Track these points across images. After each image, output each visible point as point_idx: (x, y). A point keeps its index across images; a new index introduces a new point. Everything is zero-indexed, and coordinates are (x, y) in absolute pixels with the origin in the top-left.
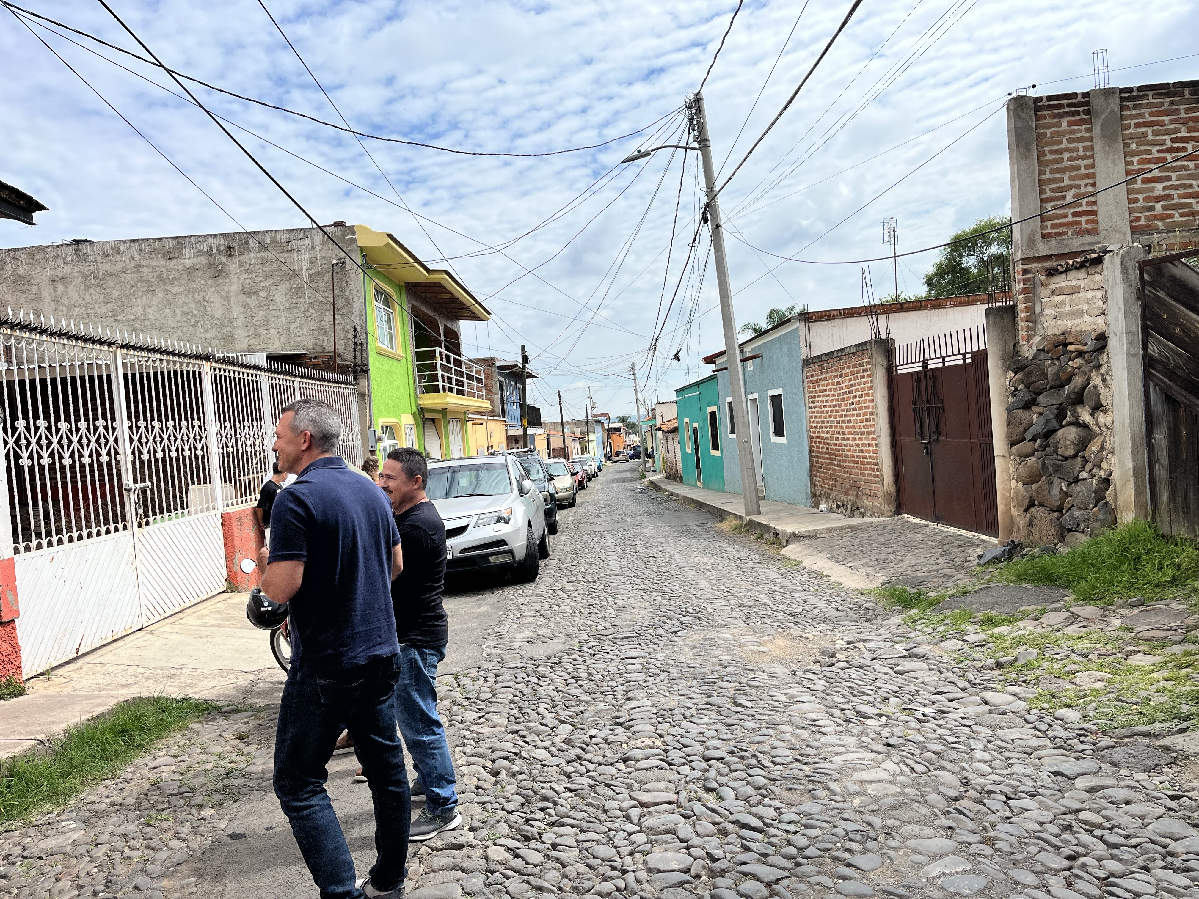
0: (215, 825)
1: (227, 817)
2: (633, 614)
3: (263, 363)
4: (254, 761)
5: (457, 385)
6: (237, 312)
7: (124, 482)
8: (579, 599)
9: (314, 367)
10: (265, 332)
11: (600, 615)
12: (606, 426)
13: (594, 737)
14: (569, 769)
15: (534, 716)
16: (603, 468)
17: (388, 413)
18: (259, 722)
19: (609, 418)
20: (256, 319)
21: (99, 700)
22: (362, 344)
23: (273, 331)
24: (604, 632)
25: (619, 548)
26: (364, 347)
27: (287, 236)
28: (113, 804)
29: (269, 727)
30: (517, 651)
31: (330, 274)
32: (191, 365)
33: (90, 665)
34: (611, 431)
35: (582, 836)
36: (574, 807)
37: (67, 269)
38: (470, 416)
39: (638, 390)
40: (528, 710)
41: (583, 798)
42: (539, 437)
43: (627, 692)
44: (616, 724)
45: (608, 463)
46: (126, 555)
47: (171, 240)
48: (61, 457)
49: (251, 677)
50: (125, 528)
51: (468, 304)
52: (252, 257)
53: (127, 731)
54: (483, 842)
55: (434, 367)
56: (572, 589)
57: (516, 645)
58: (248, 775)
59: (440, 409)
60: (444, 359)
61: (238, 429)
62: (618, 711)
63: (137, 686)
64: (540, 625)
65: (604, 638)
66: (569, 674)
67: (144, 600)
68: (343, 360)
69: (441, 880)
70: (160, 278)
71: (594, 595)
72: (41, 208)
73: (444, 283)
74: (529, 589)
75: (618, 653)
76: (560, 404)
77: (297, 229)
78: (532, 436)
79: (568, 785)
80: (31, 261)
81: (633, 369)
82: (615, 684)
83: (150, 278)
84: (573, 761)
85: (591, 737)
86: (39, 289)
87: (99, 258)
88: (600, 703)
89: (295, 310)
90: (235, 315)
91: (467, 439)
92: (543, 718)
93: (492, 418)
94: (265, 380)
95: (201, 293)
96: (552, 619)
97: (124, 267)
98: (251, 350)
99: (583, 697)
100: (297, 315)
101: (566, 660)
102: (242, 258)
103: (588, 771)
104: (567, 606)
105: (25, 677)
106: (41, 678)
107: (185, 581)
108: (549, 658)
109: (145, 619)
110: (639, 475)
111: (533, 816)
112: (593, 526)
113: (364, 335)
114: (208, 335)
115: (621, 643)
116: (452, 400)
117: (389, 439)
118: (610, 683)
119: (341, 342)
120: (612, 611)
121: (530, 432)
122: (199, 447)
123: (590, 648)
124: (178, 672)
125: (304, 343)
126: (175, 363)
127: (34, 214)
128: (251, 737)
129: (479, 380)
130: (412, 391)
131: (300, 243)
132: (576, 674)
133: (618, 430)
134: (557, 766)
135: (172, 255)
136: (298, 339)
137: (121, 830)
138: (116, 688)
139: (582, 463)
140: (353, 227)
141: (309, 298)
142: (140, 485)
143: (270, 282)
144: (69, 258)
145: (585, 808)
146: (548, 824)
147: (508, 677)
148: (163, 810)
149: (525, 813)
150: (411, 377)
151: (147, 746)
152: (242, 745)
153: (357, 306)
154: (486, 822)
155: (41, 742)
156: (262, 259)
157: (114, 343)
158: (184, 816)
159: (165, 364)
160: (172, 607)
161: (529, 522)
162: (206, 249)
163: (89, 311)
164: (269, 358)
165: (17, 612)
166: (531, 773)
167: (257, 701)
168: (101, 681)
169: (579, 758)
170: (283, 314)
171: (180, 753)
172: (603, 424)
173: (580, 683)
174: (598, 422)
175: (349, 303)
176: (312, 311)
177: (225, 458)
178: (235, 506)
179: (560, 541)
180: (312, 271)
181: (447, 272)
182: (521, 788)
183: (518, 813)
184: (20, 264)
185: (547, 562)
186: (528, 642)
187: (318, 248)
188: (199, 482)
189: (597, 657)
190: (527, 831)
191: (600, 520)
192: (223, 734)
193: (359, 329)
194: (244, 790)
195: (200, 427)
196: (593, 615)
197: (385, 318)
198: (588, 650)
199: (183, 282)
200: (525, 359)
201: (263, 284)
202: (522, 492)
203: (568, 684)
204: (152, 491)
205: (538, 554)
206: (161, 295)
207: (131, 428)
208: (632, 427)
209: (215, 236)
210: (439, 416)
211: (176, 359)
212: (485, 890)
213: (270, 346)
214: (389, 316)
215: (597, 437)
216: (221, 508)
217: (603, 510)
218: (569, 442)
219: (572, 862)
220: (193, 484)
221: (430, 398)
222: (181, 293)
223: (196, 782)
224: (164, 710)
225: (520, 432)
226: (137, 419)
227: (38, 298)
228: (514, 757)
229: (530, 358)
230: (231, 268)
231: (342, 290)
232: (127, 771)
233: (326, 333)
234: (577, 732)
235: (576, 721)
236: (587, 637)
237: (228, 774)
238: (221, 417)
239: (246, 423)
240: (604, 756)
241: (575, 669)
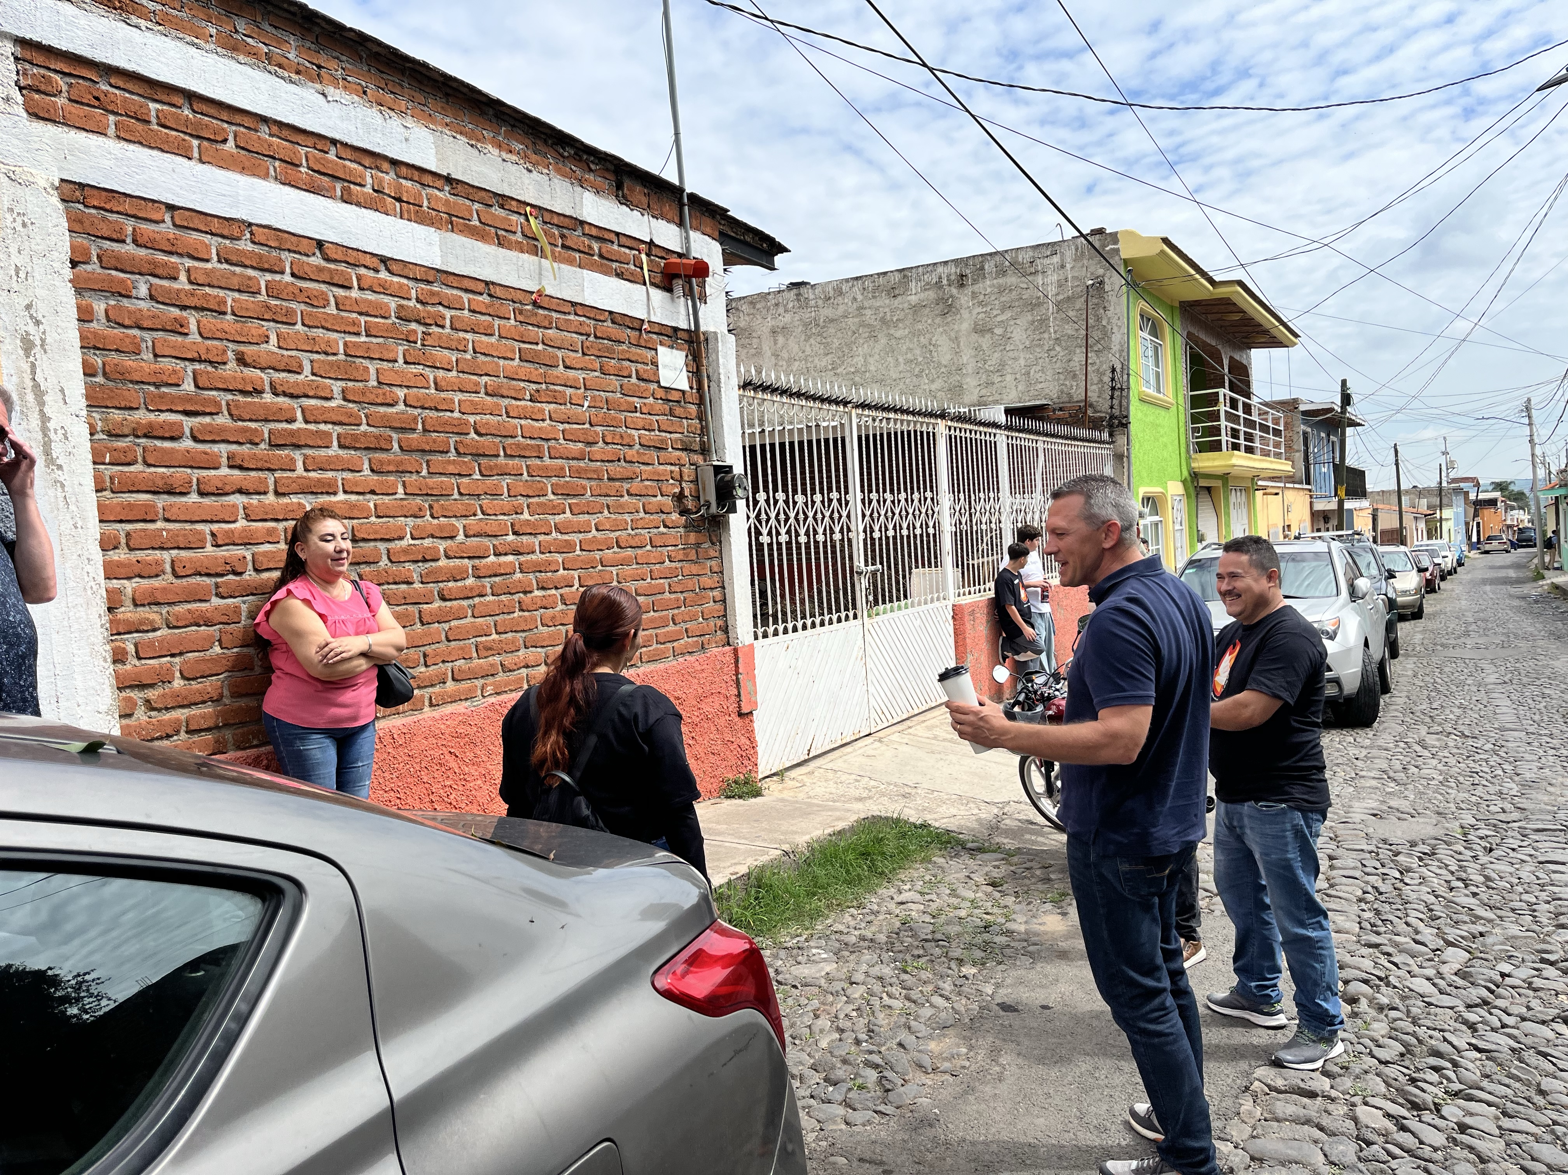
0: (980, 988)
1: (993, 981)
2: (1551, 794)
3: (1002, 419)
4: (1014, 916)
5: (1245, 440)
6: (967, 356)
7: (856, 563)
8: (1452, 761)
9: (1059, 421)
10: (1000, 379)
11: (1492, 789)
12: (1472, 496)
13: (1509, 976)
14: (1472, 1017)
15: (1401, 927)
16: (1466, 561)
17: (1151, 480)
18: (1012, 868)
19: (1478, 485)
20: (989, 363)
21: (838, 813)
22: (1122, 389)
23: (1009, 378)
24: (1502, 817)
25: (1510, 688)
26: (1125, 393)
27: (1031, 254)
28: (863, 938)
29: (1025, 877)
30: (1359, 826)
31: (1083, 299)
32: (923, 425)
33: (821, 770)
34: (1480, 505)
35: (1506, 1123)
36: (1488, 1076)
37: (788, 317)
38: (1260, 483)
39: (1536, 441)
40: (1391, 917)
41: (1499, 1065)
42: (1361, 513)
43: (1558, 915)
44: (1543, 961)
45: (1474, 554)
46: (856, 649)
47: (897, 274)
48: (797, 535)
49: (996, 811)
50: (855, 617)
51: (1268, 326)
52: (987, 286)
53: (869, 854)
54: (1347, 1097)
55: (1216, 416)
56: (1437, 744)
57: (1357, 818)
58: (1009, 933)
59: (1219, 473)
60: (1228, 405)
61: (973, 502)
62: (1544, 941)
63: (871, 801)
64: (1390, 793)
65: (1504, 826)
66: (1452, 873)
67: (873, 702)
68: (1096, 412)
69: (1291, 1135)
70: (883, 321)
71: (1477, 757)
72: (783, 249)
73: (1235, 299)
74: (1364, 736)
75: (1533, 852)
76: (1397, 464)
77: (1043, 245)
78: (1350, 511)
79: (1474, 1041)
80: (752, 311)
81: (1528, 409)
82: (1534, 900)
83: (872, 322)
84: (1477, 1006)
85: (1503, 975)
86: (760, 344)
87: (820, 302)
88: (1512, 926)
89: (1038, 350)
90: (965, 359)
91: (1255, 516)
92: (1417, 932)
93: (1291, 485)
94: (1002, 439)
95: (927, 336)
96: (1411, 787)
97: (846, 311)
98: (982, 403)
99: (1481, 912)
100: (1039, 355)
101: (1443, 852)
102: (976, 288)
103: (1504, 1026)
104: (1432, 769)
105: (760, 776)
106: (775, 778)
107: (914, 683)
108: (1413, 844)
109: (873, 724)
110: (1530, 574)
111: (1421, 1075)
112: (1458, 649)
113: (1125, 377)
114: (933, 387)
115: (1536, 838)
116: (1240, 460)
117: (1150, 515)
118: (1525, 897)
119: (1094, 387)
120: (1513, 785)
121: (1348, 505)
122: (931, 524)
123: (1481, 838)
124: (913, 791)
125: (1047, 391)
126: (909, 422)
127: (776, 258)
128: (1005, 886)
129: (1277, 433)
130: (1183, 450)
131: (1047, 261)
132: (1464, 875)
133: (1493, 502)
134: (1451, 1008)
135: (897, 292)
136: (1040, 386)
137: (876, 971)
138: (849, 801)
139: (1433, 554)
140: (1116, 233)
141: (1055, 332)
142: (871, 568)
143: (1008, 314)
144: (791, 305)
145: (1507, 1081)
146: (1446, 1092)
147: (1351, 863)
148: (919, 956)
149: (1407, 1068)
150: (1182, 430)
151: (890, 876)
152: (997, 895)
153: (1117, 338)
154: (1347, 1068)
155: (786, 853)
156: (1000, 286)
157: (850, 402)
158: (942, 969)
159: (898, 425)
160: (899, 712)
161: (1366, 640)
162: (934, 281)
163: (809, 365)
164: (1009, 412)
165: (756, 703)
166: (1408, 1011)
167: (1005, 841)
168: (834, 791)
169: (1486, 1003)
170: (1022, 355)
171: (926, 890)
172: (1467, 493)
173: (1474, 889)
174: (1457, 491)
175: (1106, 334)
176: (1058, 348)
177: (959, 537)
178: (968, 596)
179: (1405, 669)
180: (1060, 297)
181: (1241, 284)
182: (1395, 1030)
183: (1396, 1066)
184: (741, 315)
185: (1387, 700)
186: (1375, 815)
187: (1068, 266)
188: (923, 566)
189: (1497, 853)
190: (1415, 1096)
191: (1469, 642)
192: (972, 875)
193: (1118, 370)
194: (1007, 951)
195: (932, 499)
196: (1480, 788)
197: (1150, 353)
198: (1479, 841)
199: (907, 323)
200: (1346, 399)
201: (999, 319)
202: (1354, 595)
203: (1451, 889)
204: (882, 574)
205: (1378, 688)
206: (883, 341)
207: (863, 501)
208: (1518, 499)
209: (946, 263)
210: (1218, 483)
211: (910, 418)
212: (1361, 1165)
213: (1005, 397)
214: (1156, 349)
215: (1457, 514)
216: (953, 600)
217: (1473, 627)
218: (1408, 519)
219: (1496, 1158)
220: (917, 567)
221: (1208, 459)
222: (905, 337)
223: (953, 930)
224: (904, 835)
225: (1333, 505)
226: (870, 491)
227: (759, 353)
228: (1378, 982)
229: (1355, 398)
230: (963, 302)
231: (1099, 319)
232: (872, 902)
233: (1075, 376)
234: (1477, 963)
235: (1474, 946)
236: (1473, 821)
237: (985, 927)
238: (955, 488)
239: (982, 495)
240: (1529, 1008)
241: (1460, 867)
